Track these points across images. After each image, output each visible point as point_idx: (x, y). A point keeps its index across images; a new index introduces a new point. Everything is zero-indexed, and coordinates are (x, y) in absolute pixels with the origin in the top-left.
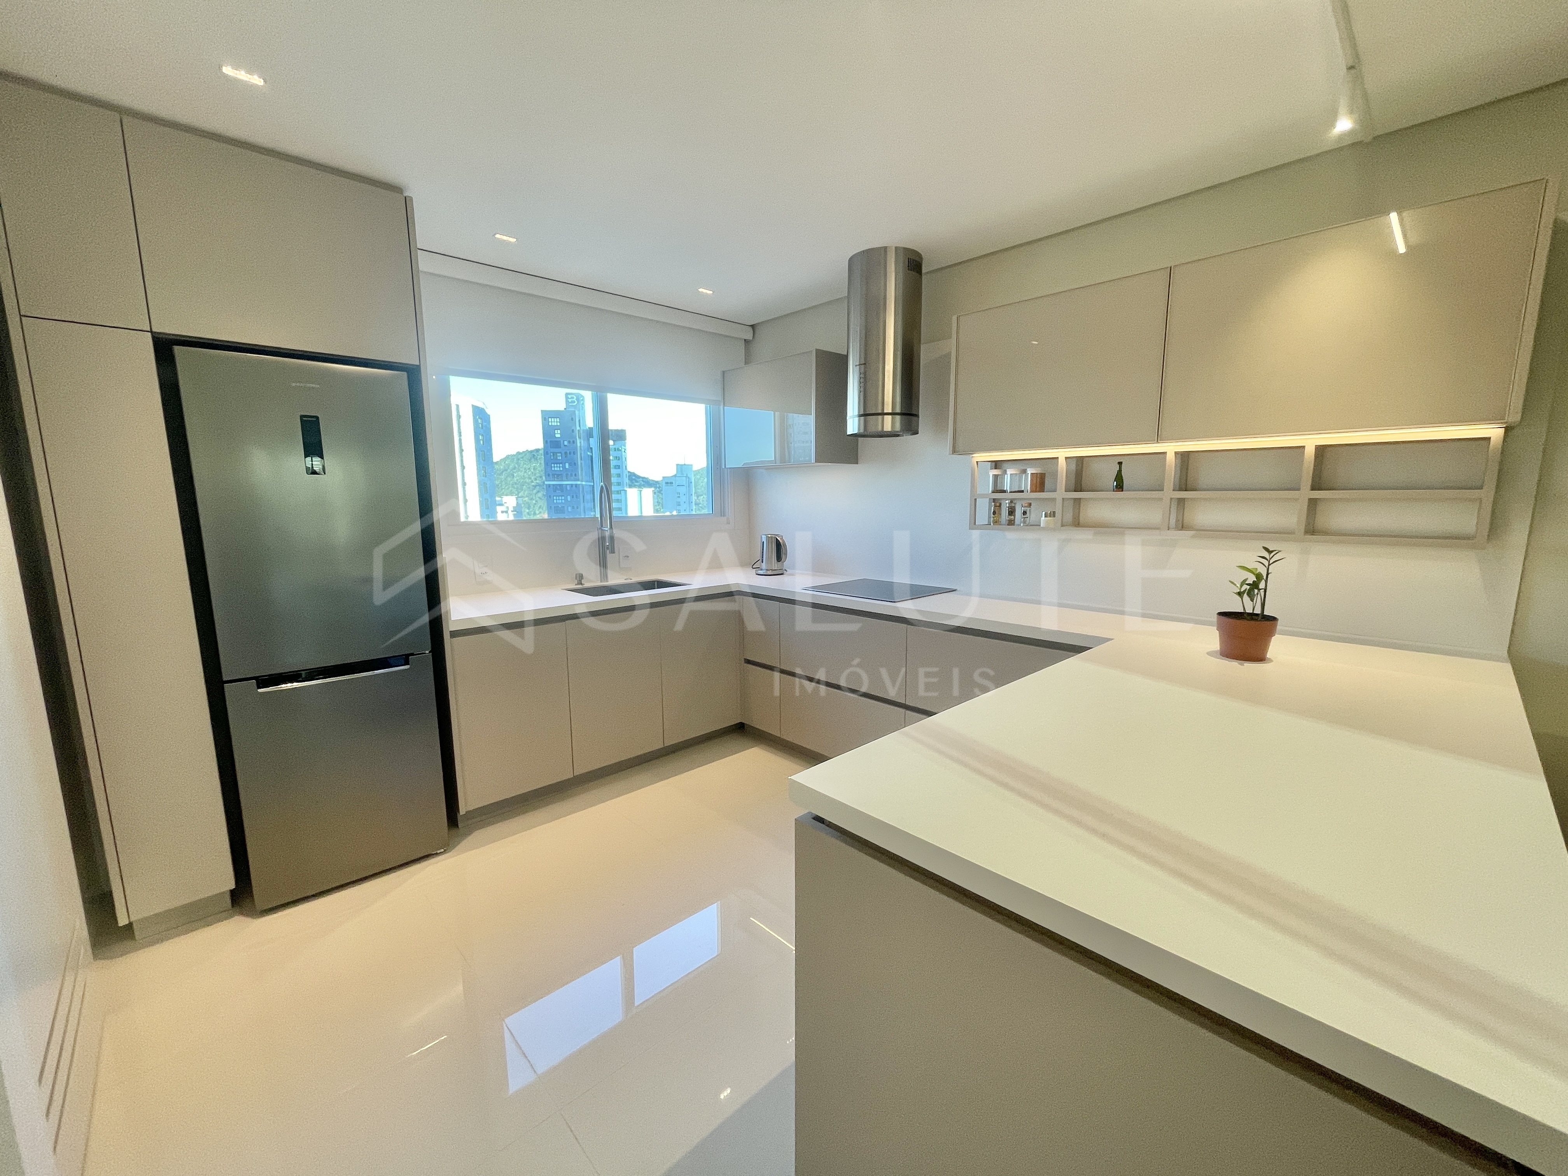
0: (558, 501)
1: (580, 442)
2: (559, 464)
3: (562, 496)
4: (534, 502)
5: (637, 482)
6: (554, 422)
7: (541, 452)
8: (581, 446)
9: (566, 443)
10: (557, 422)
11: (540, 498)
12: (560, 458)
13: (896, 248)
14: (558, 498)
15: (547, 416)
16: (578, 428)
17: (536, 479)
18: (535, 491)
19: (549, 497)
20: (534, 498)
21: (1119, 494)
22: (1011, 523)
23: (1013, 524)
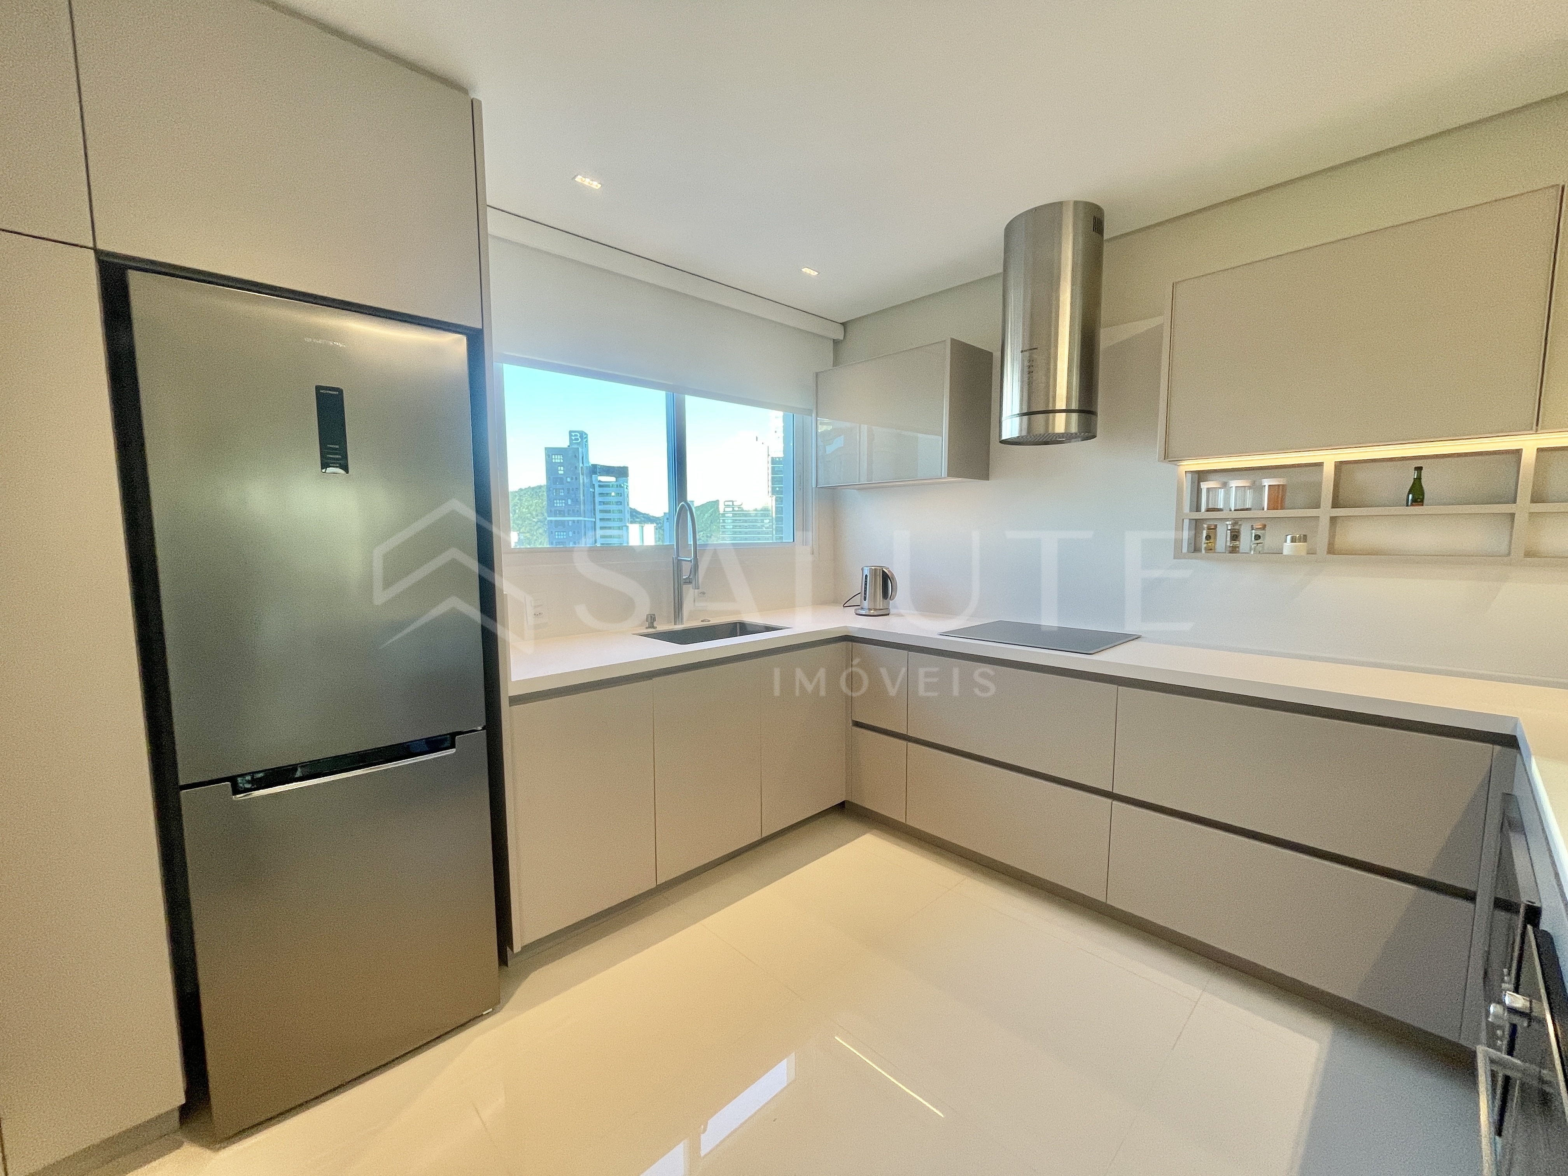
0: (559, 537)
1: (583, 479)
2: (562, 500)
3: (563, 532)
4: (535, 538)
5: (638, 518)
6: (558, 459)
7: (542, 489)
8: (584, 482)
9: (569, 480)
10: (560, 459)
11: (541, 534)
12: (563, 494)
13: (1076, 203)
14: (559, 533)
15: (550, 452)
16: (581, 465)
17: (537, 515)
18: (536, 527)
19: (551, 534)
20: (535, 533)
21: (1417, 509)
22: (1234, 550)
23: (1238, 552)
